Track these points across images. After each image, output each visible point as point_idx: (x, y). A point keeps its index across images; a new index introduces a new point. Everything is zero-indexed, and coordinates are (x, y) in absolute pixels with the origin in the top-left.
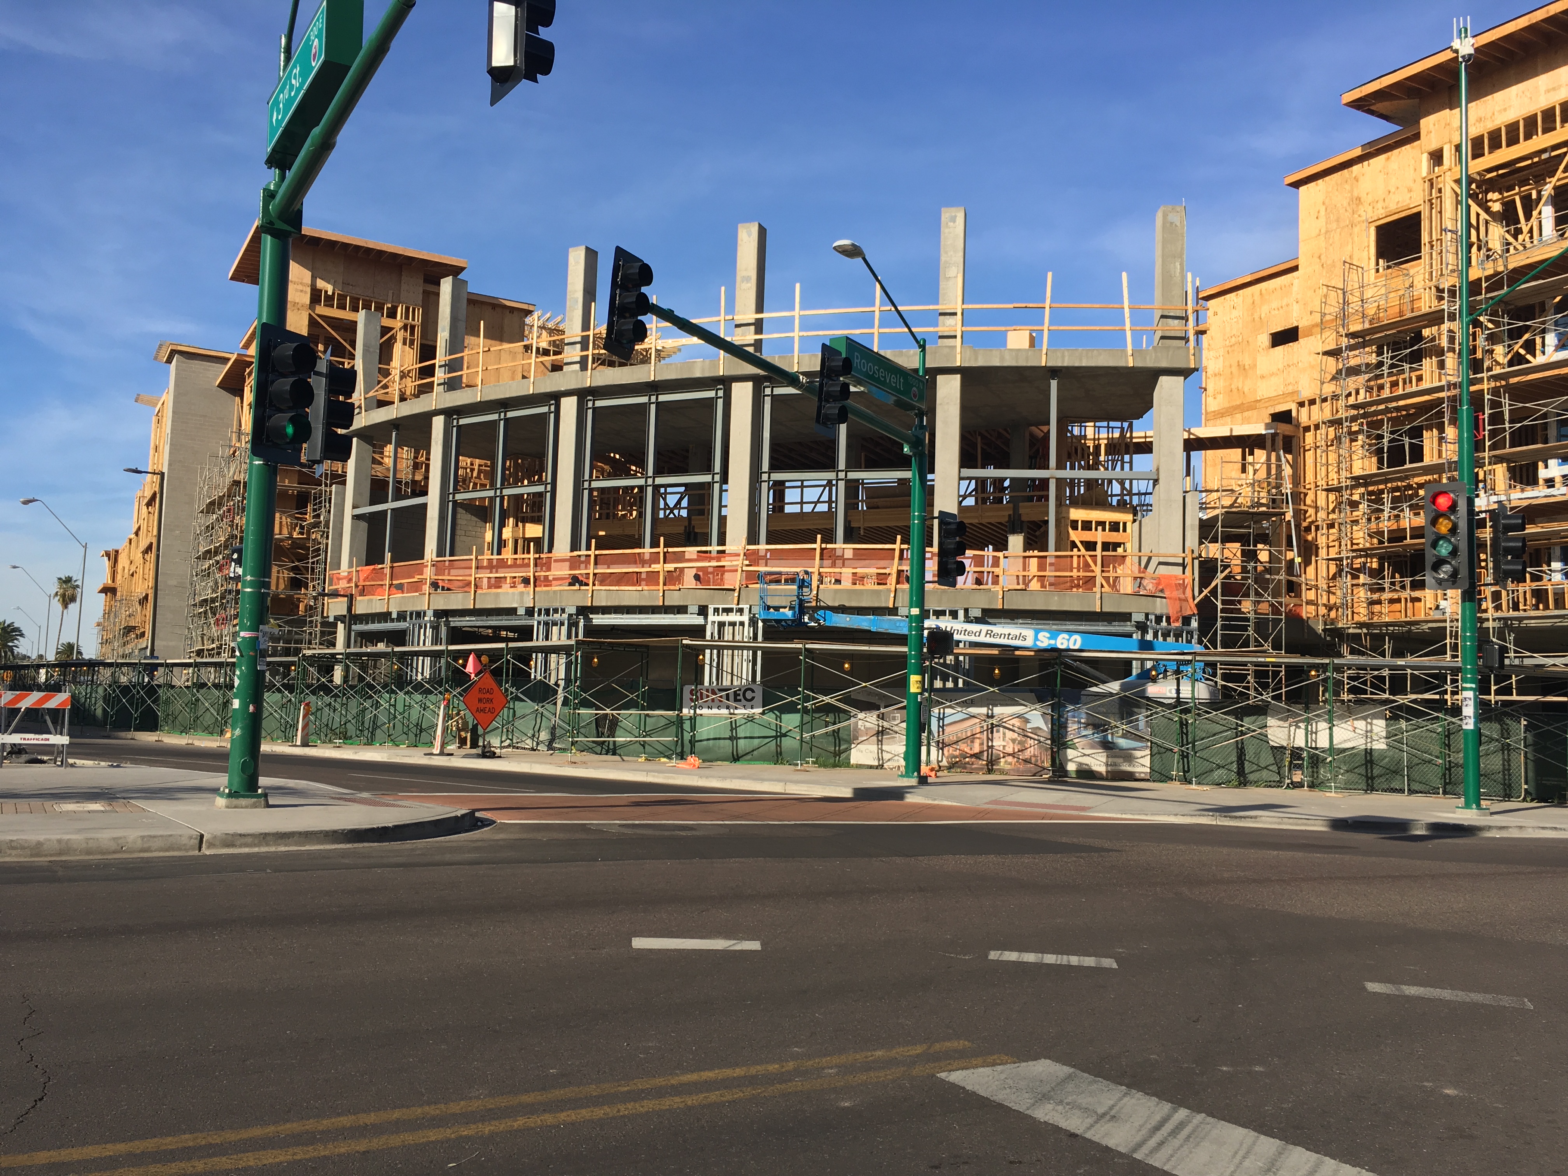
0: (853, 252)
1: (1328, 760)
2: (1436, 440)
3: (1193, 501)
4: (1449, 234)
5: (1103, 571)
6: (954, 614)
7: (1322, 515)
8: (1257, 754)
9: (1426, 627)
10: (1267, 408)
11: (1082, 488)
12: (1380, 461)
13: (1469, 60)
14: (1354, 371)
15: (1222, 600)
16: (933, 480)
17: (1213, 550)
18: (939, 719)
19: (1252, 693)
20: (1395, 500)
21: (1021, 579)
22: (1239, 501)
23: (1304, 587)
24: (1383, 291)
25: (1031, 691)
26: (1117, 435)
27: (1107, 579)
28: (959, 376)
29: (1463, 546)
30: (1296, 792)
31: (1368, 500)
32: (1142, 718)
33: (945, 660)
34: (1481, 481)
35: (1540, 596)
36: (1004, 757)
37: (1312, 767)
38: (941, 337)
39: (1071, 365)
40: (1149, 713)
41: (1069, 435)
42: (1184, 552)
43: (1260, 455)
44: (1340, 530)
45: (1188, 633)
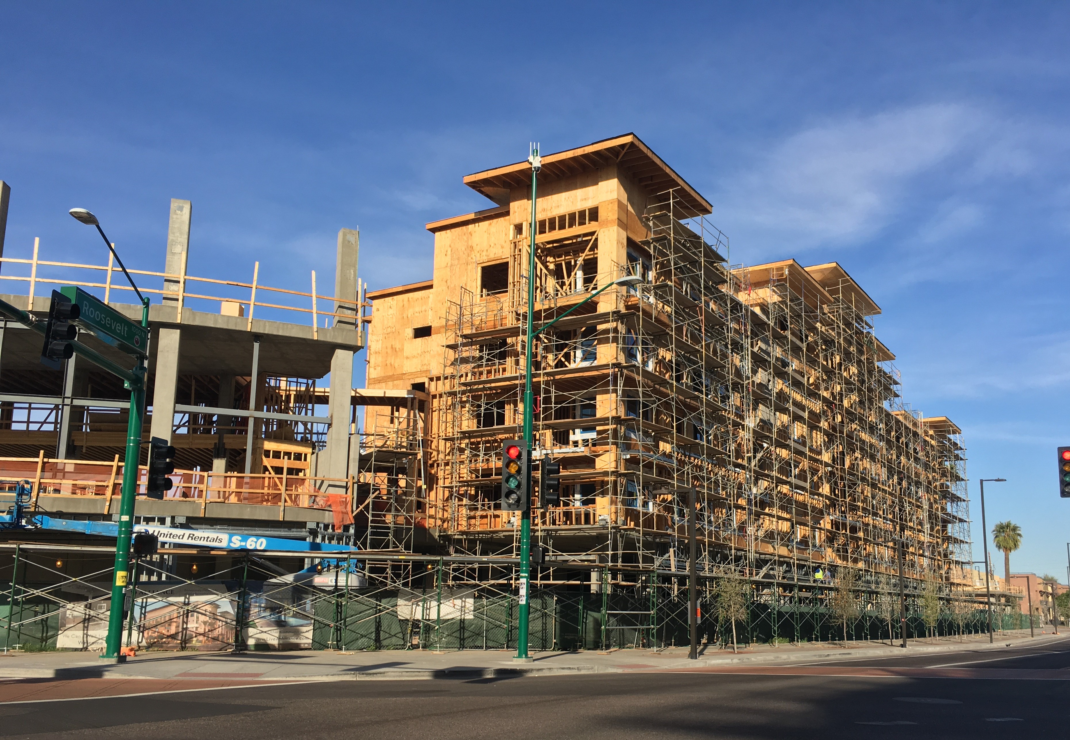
0: (88, 219)
1: (436, 628)
2: (512, 411)
3: (355, 441)
4: (524, 279)
5: (286, 490)
6: (162, 521)
7: (441, 456)
8: (389, 626)
9: (502, 535)
10: (409, 379)
11: (275, 426)
12: (479, 423)
13: (538, 170)
14: (465, 361)
15: (373, 514)
16: (151, 412)
17: (368, 477)
18: (142, 607)
19: (389, 582)
20: (487, 449)
21: (222, 494)
22: (388, 443)
23: (427, 505)
24: (484, 310)
25: (223, 583)
26: (303, 389)
27: (290, 496)
28: (179, 331)
29: (524, 482)
30: (414, 651)
31: (471, 448)
32: (308, 602)
33: (151, 558)
34: (537, 440)
35: (568, 515)
36: (196, 636)
37: (426, 633)
38: (165, 298)
39: (270, 333)
40: (314, 598)
41: (267, 385)
42: (347, 478)
43: (403, 412)
44: (453, 467)
45: (347, 537)
